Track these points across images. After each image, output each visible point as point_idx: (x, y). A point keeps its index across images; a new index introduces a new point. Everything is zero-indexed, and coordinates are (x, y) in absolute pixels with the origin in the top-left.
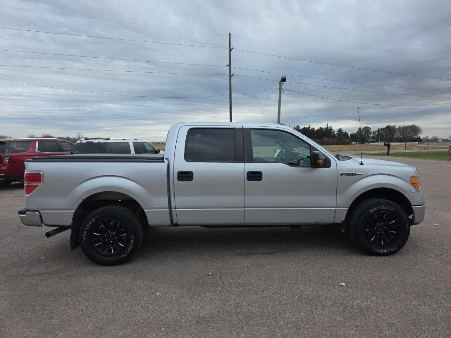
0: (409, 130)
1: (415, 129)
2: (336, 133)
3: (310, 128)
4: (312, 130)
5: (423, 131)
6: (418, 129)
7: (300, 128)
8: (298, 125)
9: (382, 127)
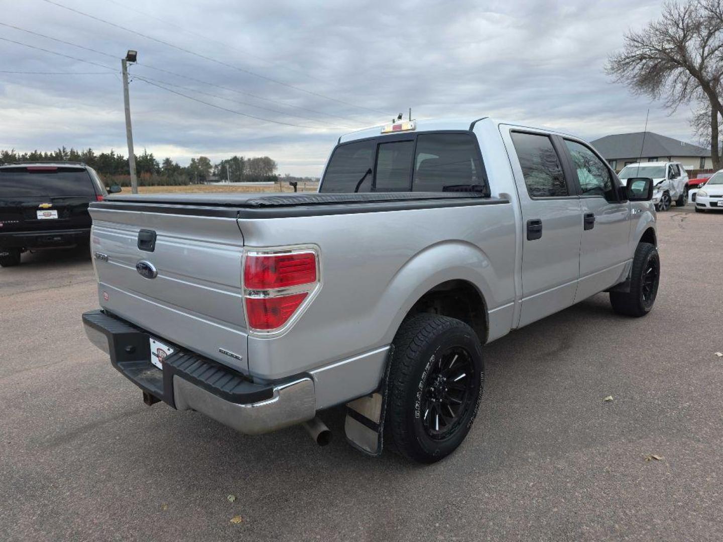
0: (261, 163)
1: (268, 164)
2: (161, 166)
3: (114, 155)
4: (117, 159)
5: (278, 167)
6: (272, 163)
7: (95, 155)
8: (90, 149)
9: (227, 159)
